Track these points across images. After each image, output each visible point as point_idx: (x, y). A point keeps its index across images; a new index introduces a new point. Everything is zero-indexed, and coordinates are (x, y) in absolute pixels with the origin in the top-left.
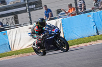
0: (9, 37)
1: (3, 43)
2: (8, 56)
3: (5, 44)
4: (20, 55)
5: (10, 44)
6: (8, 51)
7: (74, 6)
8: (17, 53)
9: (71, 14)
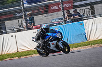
0: (86, 27)
1: (79, 33)
2: (84, 46)
3: (81, 34)
4: (96, 46)
5: (86, 34)
6: (84, 41)
8: (93, 43)
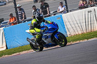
7: (15, 15)
9: (13, 23)
